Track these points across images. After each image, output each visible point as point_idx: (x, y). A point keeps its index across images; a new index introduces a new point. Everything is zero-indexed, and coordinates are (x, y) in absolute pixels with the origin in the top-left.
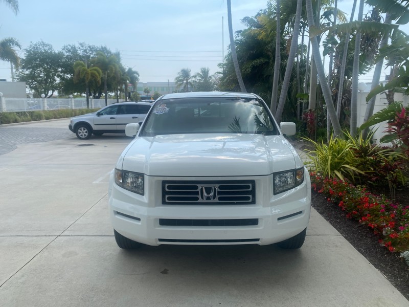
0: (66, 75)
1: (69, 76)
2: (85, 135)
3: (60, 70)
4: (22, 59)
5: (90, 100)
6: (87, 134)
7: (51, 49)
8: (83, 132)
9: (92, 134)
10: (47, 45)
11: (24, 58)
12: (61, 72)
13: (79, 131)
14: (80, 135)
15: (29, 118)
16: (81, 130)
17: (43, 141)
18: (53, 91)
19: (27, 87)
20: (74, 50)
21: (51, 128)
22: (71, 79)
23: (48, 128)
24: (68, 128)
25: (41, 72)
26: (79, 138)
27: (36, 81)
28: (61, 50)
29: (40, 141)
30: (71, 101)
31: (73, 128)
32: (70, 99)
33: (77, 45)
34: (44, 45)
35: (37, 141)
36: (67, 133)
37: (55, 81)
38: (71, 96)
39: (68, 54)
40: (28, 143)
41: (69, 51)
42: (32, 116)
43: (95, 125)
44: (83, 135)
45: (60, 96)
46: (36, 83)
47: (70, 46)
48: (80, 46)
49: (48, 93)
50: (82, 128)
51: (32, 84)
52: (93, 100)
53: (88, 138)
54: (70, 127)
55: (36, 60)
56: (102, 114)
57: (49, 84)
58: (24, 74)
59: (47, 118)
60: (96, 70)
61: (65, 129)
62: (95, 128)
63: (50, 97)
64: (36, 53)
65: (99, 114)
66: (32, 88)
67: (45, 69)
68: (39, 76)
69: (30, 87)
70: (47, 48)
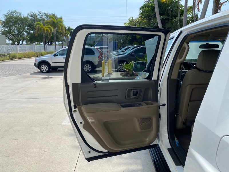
0: (31, 31)
1: (32, 31)
2: (46, 70)
3: (27, 28)
4: (3, 21)
5: (46, 46)
6: (47, 69)
7: (20, 15)
8: (44, 68)
9: (51, 69)
10: (18, 13)
11: (4, 20)
12: (27, 29)
13: (41, 67)
14: (42, 70)
15: (8, 58)
16: (43, 66)
17: (16, 74)
18: (23, 41)
19: (6, 39)
20: (35, 16)
21: (21, 65)
22: (33, 34)
23: (20, 65)
24: (34, 64)
25: (15, 29)
26: (42, 72)
27: (12, 35)
28: (27, 15)
29: (14, 75)
30: (34, 47)
31: (37, 65)
32: (33, 46)
33: (37, 13)
34: (16, 12)
35: (12, 75)
36: (33, 68)
37: (24, 35)
38: (34, 44)
39: (31, 18)
40: (5, 76)
41: (32, 16)
42: (9, 57)
43: (53, 62)
44: (45, 70)
45: (27, 44)
46: (12, 36)
47: (32, 13)
48: (39, 13)
49: (20, 42)
50: (44, 65)
51: (10, 37)
52: (48, 46)
53: (47, 72)
54: (35, 64)
55: (11, 21)
56: (57, 55)
57: (20, 36)
58: (5, 30)
59: (19, 58)
60: (49, 28)
61: (31, 65)
62: (53, 65)
63: (21, 44)
64: (11, 18)
65: (55, 55)
66: (10, 39)
67: (17, 27)
68: (14, 31)
69: (8, 39)
70: (18, 14)
